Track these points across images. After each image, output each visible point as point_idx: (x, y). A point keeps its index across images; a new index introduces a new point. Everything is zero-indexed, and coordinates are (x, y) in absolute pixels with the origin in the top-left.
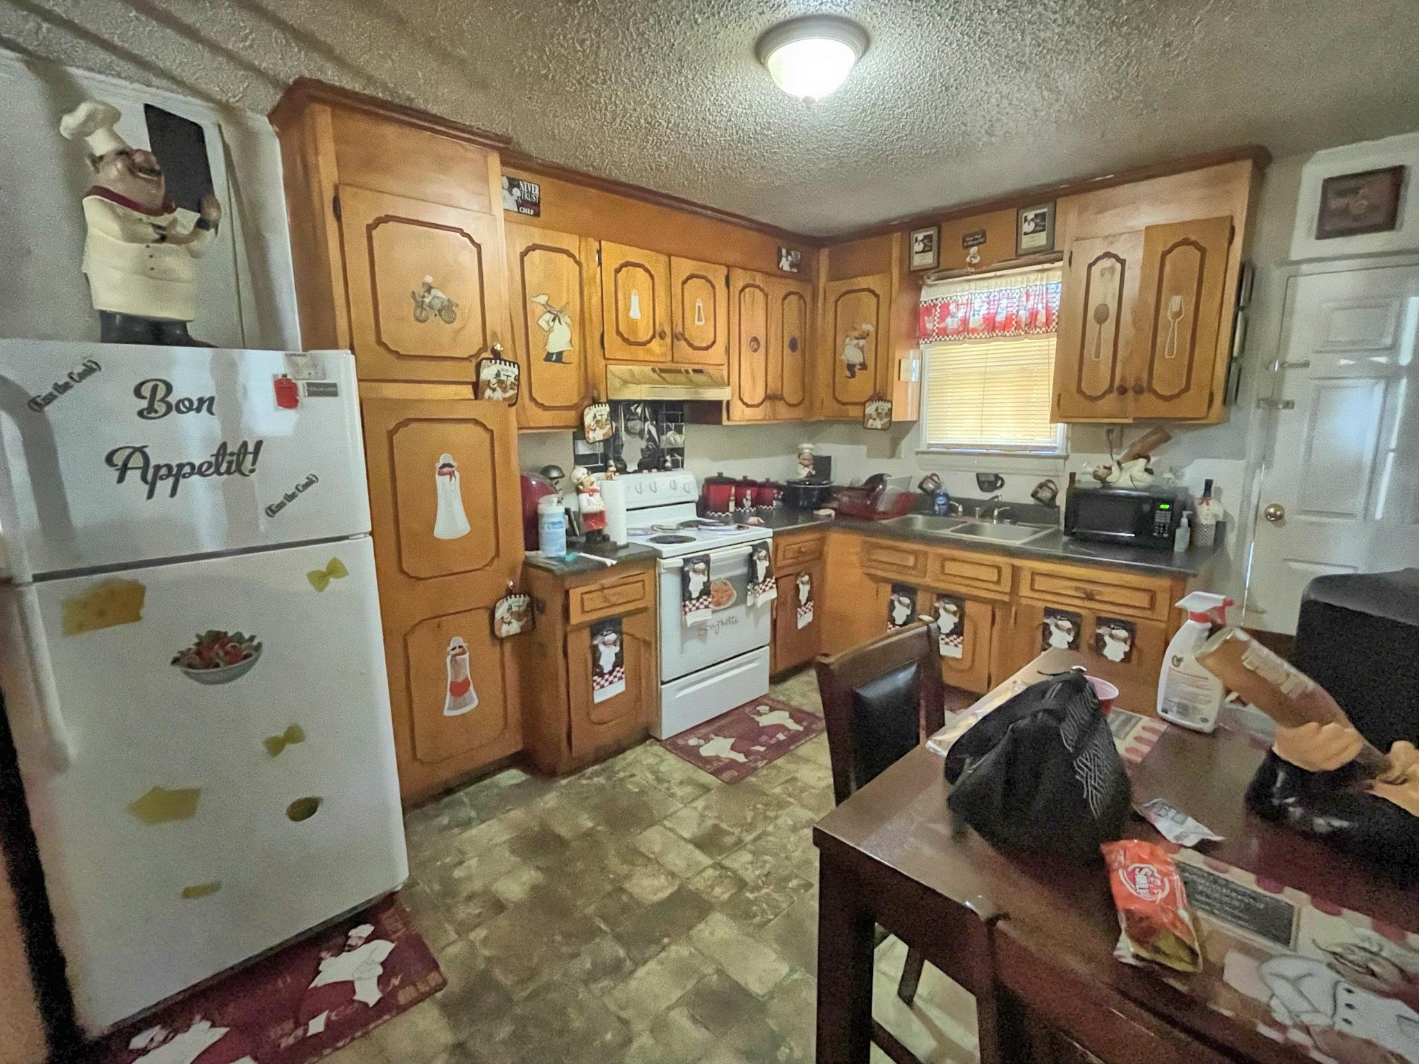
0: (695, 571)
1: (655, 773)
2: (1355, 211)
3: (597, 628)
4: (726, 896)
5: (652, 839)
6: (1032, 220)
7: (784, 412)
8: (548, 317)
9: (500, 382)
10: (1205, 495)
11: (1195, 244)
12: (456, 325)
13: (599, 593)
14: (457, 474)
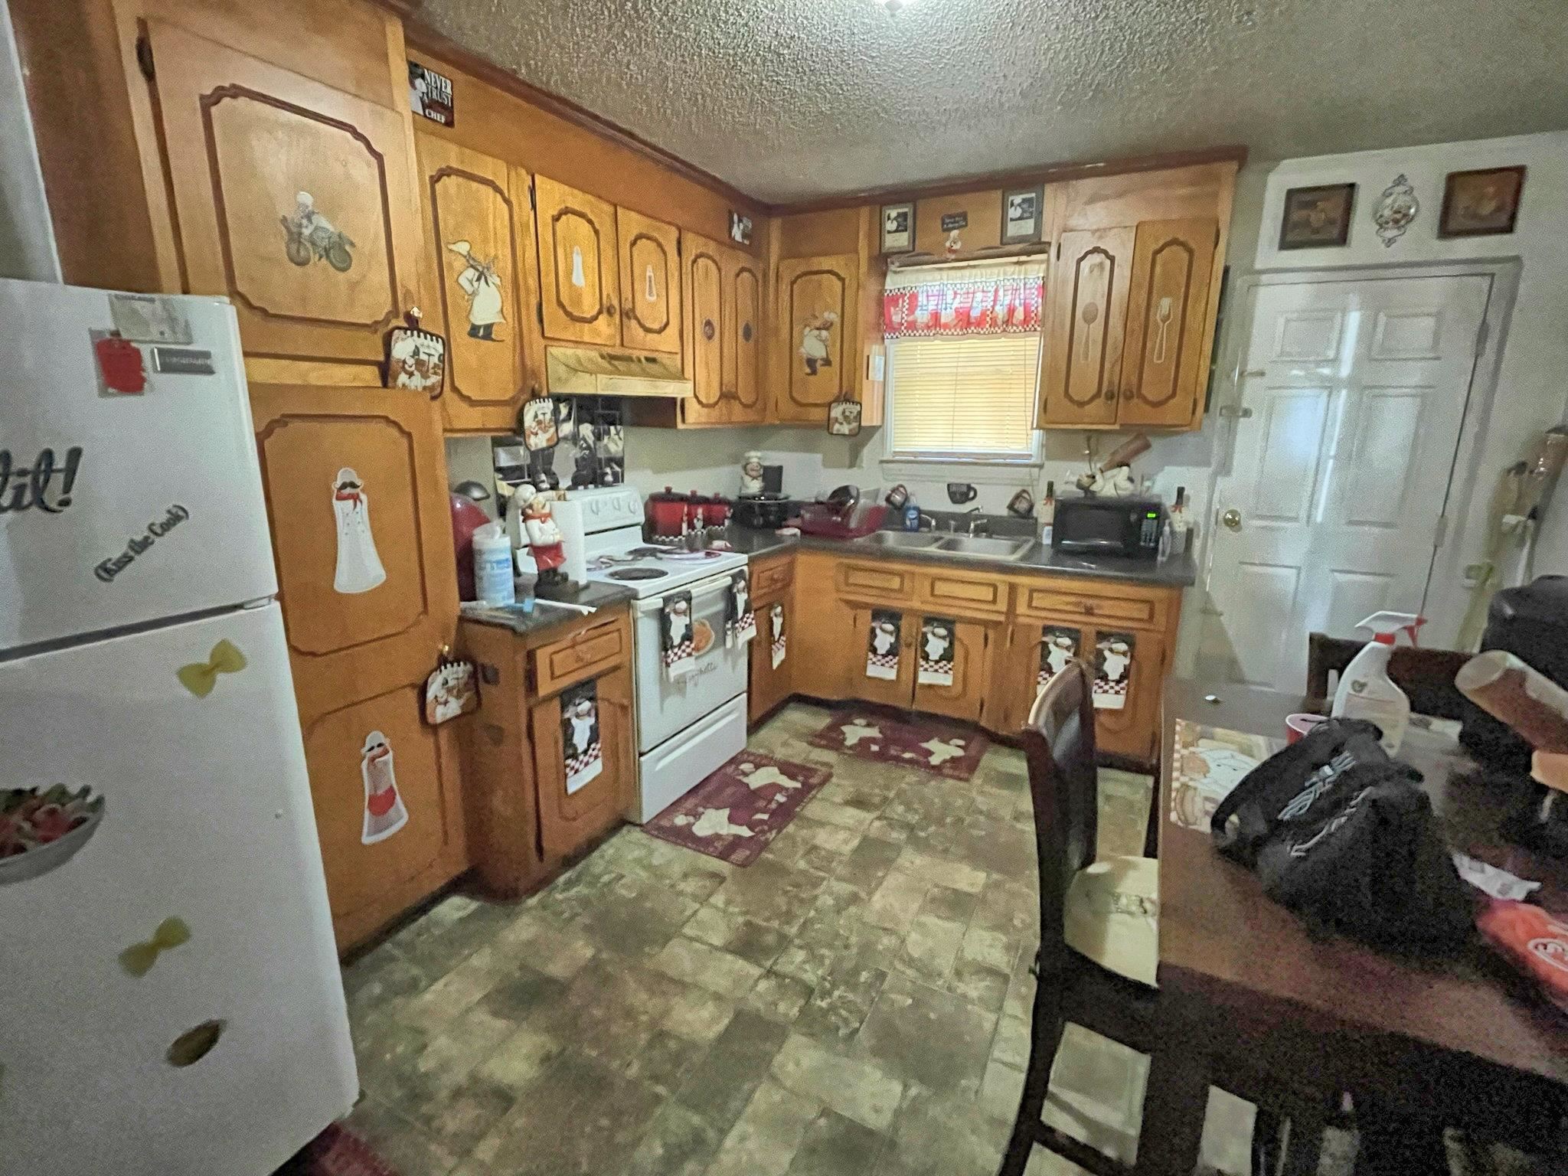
0: (676, 612)
1: (649, 867)
2: (1315, 224)
3: (567, 697)
4: (795, 1011)
5: (677, 957)
6: (1019, 205)
7: (738, 414)
8: (471, 273)
9: (420, 364)
10: (1177, 503)
11: (1182, 244)
12: (352, 273)
13: (569, 651)
14: (363, 497)
